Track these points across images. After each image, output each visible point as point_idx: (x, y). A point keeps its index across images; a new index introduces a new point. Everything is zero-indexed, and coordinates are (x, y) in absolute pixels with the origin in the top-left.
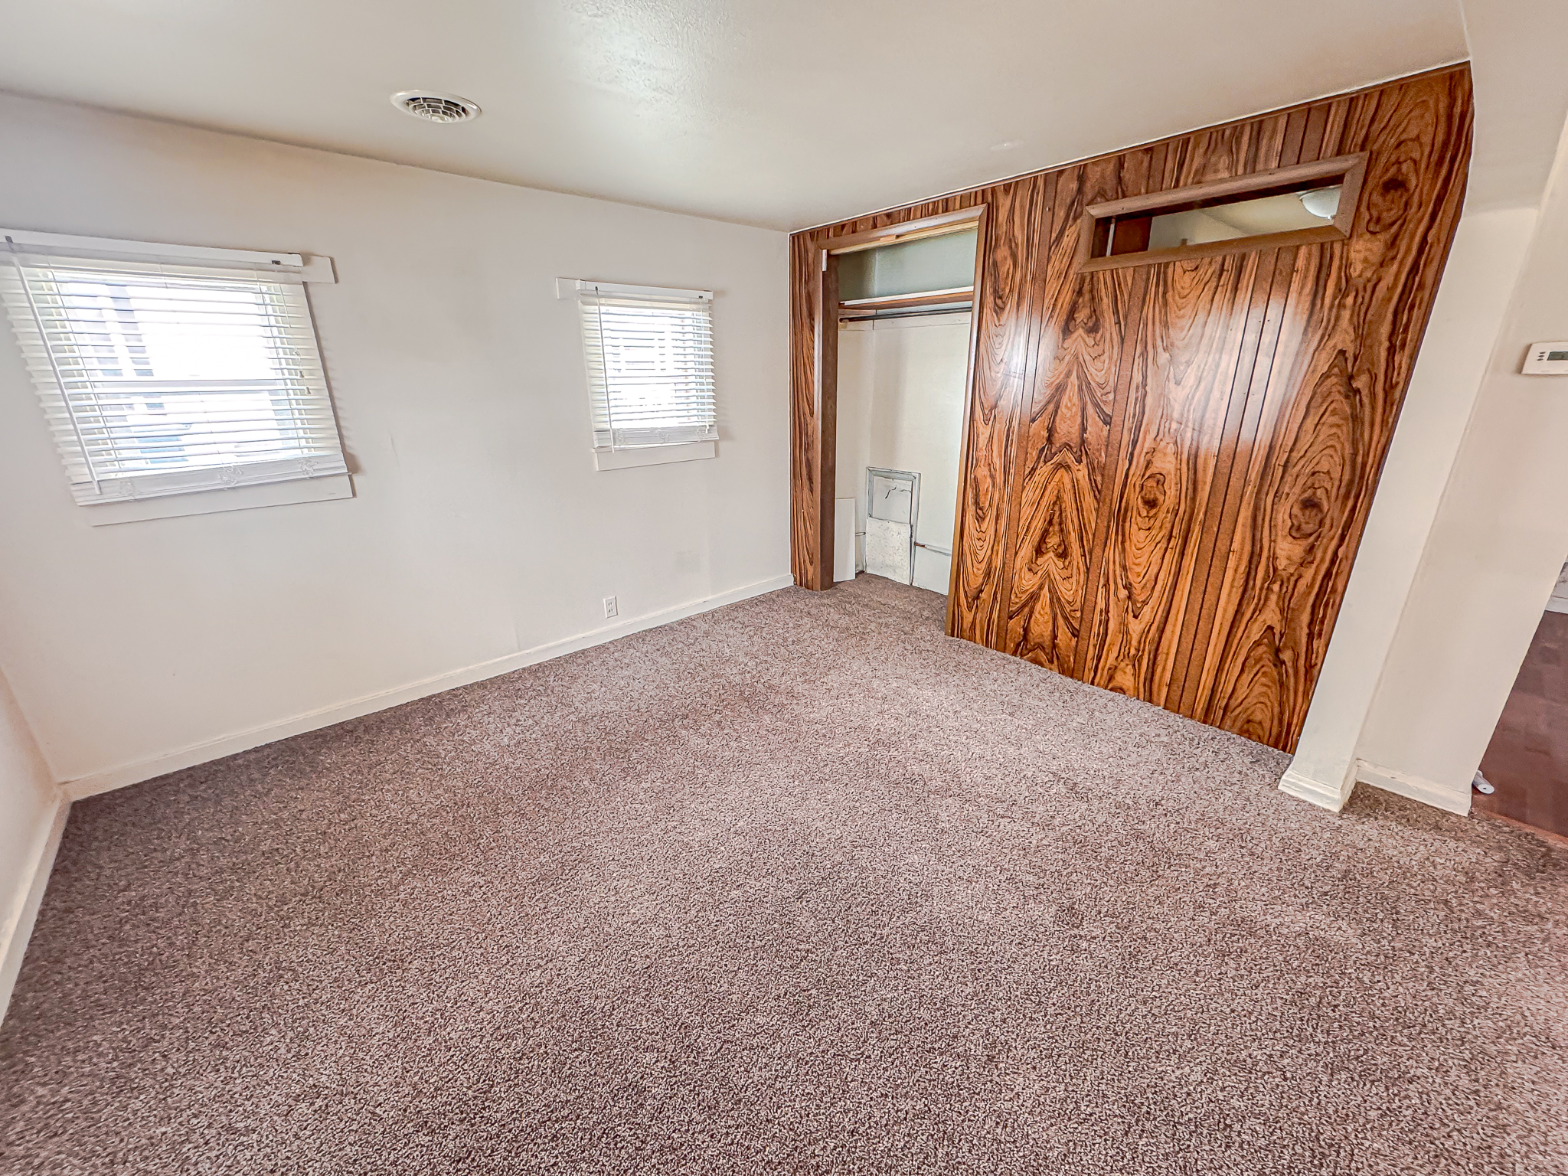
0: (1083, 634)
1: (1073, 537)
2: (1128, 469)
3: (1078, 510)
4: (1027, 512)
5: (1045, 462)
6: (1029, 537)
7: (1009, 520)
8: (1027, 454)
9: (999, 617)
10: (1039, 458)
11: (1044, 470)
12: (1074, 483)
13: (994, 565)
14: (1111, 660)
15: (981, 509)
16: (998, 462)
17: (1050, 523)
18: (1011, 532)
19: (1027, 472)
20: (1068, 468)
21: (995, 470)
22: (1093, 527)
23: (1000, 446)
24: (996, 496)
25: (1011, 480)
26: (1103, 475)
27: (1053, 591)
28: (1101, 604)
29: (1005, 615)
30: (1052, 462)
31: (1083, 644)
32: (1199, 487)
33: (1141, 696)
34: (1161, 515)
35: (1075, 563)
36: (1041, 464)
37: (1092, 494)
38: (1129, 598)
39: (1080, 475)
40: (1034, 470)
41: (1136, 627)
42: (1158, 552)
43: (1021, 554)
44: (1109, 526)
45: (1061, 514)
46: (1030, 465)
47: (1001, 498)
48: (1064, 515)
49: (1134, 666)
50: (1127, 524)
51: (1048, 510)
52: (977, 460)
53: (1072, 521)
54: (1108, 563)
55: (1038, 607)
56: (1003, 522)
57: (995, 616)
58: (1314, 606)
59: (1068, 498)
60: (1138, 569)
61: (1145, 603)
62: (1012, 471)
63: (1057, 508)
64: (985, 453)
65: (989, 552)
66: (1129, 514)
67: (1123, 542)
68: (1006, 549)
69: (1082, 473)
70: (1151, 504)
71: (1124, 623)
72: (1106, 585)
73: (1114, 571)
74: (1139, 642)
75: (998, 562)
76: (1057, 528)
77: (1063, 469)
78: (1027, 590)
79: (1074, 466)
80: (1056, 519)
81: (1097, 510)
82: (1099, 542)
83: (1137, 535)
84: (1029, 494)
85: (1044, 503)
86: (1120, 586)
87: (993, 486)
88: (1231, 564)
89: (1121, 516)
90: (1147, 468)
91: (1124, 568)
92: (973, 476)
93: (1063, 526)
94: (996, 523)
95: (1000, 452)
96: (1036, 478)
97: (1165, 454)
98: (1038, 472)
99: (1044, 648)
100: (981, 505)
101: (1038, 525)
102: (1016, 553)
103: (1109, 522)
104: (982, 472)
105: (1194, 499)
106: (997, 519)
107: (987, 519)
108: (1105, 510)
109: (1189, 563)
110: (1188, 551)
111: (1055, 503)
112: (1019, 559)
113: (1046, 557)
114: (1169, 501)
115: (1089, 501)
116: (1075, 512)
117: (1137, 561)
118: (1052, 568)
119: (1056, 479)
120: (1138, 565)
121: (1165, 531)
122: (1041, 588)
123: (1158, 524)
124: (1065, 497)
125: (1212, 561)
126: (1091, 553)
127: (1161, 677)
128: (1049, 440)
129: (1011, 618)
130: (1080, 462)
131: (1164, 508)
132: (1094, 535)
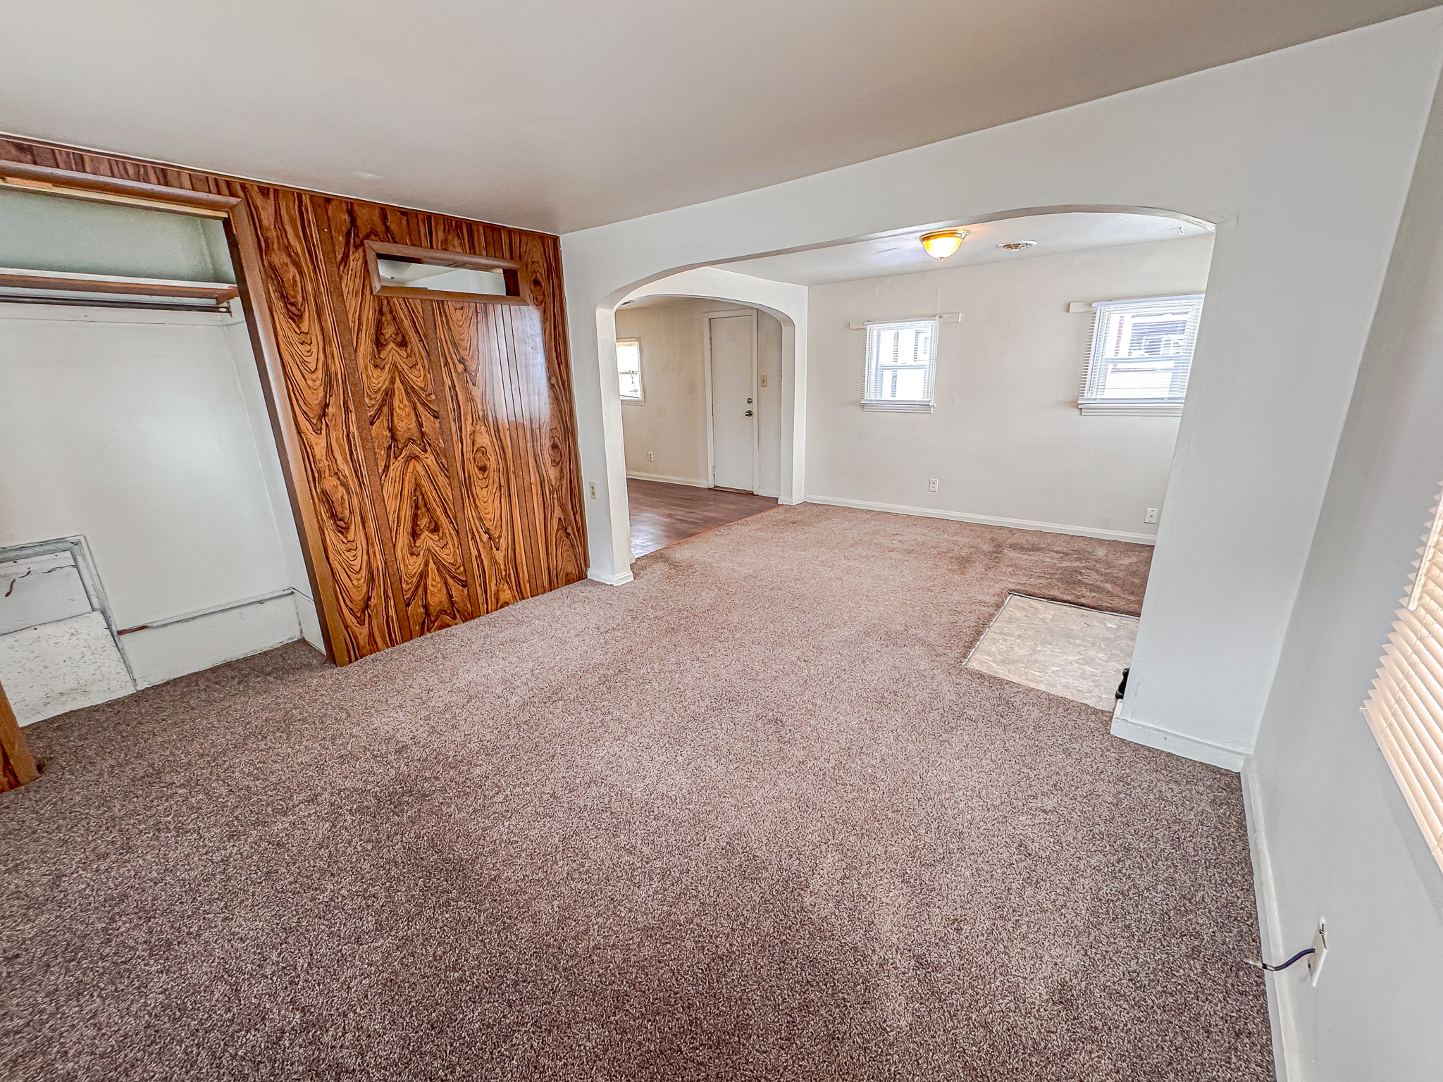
0: (470, 581)
1: (439, 512)
2: (462, 448)
3: (435, 489)
4: (392, 506)
5: (396, 458)
6: (402, 527)
7: (376, 518)
8: (375, 455)
9: (396, 612)
10: (389, 456)
11: (396, 466)
12: (426, 468)
13: (374, 567)
14: (494, 588)
15: (341, 520)
16: (345, 469)
17: (417, 507)
18: (383, 529)
19: (380, 471)
20: (416, 458)
21: (345, 477)
22: (451, 498)
23: (343, 453)
24: (355, 502)
25: (367, 482)
26: (446, 457)
27: (438, 563)
28: (474, 553)
29: (402, 606)
30: (402, 456)
31: (472, 588)
32: (506, 450)
33: (518, 598)
34: (491, 475)
35: (447, 532)
36: (392, 460)
37: (443, 474)
38: (490, 538)
39: (429, 462)
40: (387, 467)
41: (500, 556)
42: (497, 501)
43: (399, 545)
44: (462, 494)
45: (423, 497)
46: (382, 464)
47: (361, 501)
48: (426, 497)
49: (507, 582)
50: (473, 488)
51: (411, 498)
52: (319, 473)
53: (434, 499)
54: (469, 521)
55: (430, 582)
56: (371, 523)
57: (392, 612)
58: (571, 499)
59: (425, 482)
60: (489, 517)
61: (500, 537)
62: (365, 473)
63: (418, 493)
64: (326, 463)
65: (365, 557)
66: (472, 480)
67: (474, 502)
68: (383, 546)
69: (430, 459)
70: (483, 469)
71: (492, 558)
72: (473, 538)
73: (475, 524)
74: (505, 565)
75: (378, 563)
76: (424, 509)
77: (413, 460)
78: (415, 573)
79: (422, 455)
80: (421, 503)
81: (450, 485)
82: (459, 507)
83: (482, 493)
84: (390, 490)
85: (406, 493)
86: (482, 533)
87: (348, 493)
88: (534, 491)
89: (468, 484)
90: (473, 444)
91: (481, 519)
92: (319, 490)
93: (428, 506)
94: (364, 527)
95: (345, 459)
96: (391, 472)
97: (481, 433)
98: (392, 468)
99: (445, 611)
100: (340, 516)
101: (407, 513)
102: (394, 546)
103: (461, 491)
104: (330, 483)
105: (505, 458)
106: (363, 523)
107: (353, 527)
108: (456, 483)
109: (515, 499)
110: (512, 492)
111: (415, 490)
112: (399, 550)
113: (423, 537)
114: (492, 463)
115: (442, 480)
116: (434, 492)
117: (487, 511)
118: (431, 543)
119: (410, 469)
120: (488, 513)
121: (497, 485)
122: (427, 564)
123: (491, 480)
124: (423, 482)
125: (525, 491)
126: (455, 519)
127: (523, 577)
128: (393, 438)
129: (408, 605)
130: (425, 451)
131: (492, 469)
132: (454, 504)
